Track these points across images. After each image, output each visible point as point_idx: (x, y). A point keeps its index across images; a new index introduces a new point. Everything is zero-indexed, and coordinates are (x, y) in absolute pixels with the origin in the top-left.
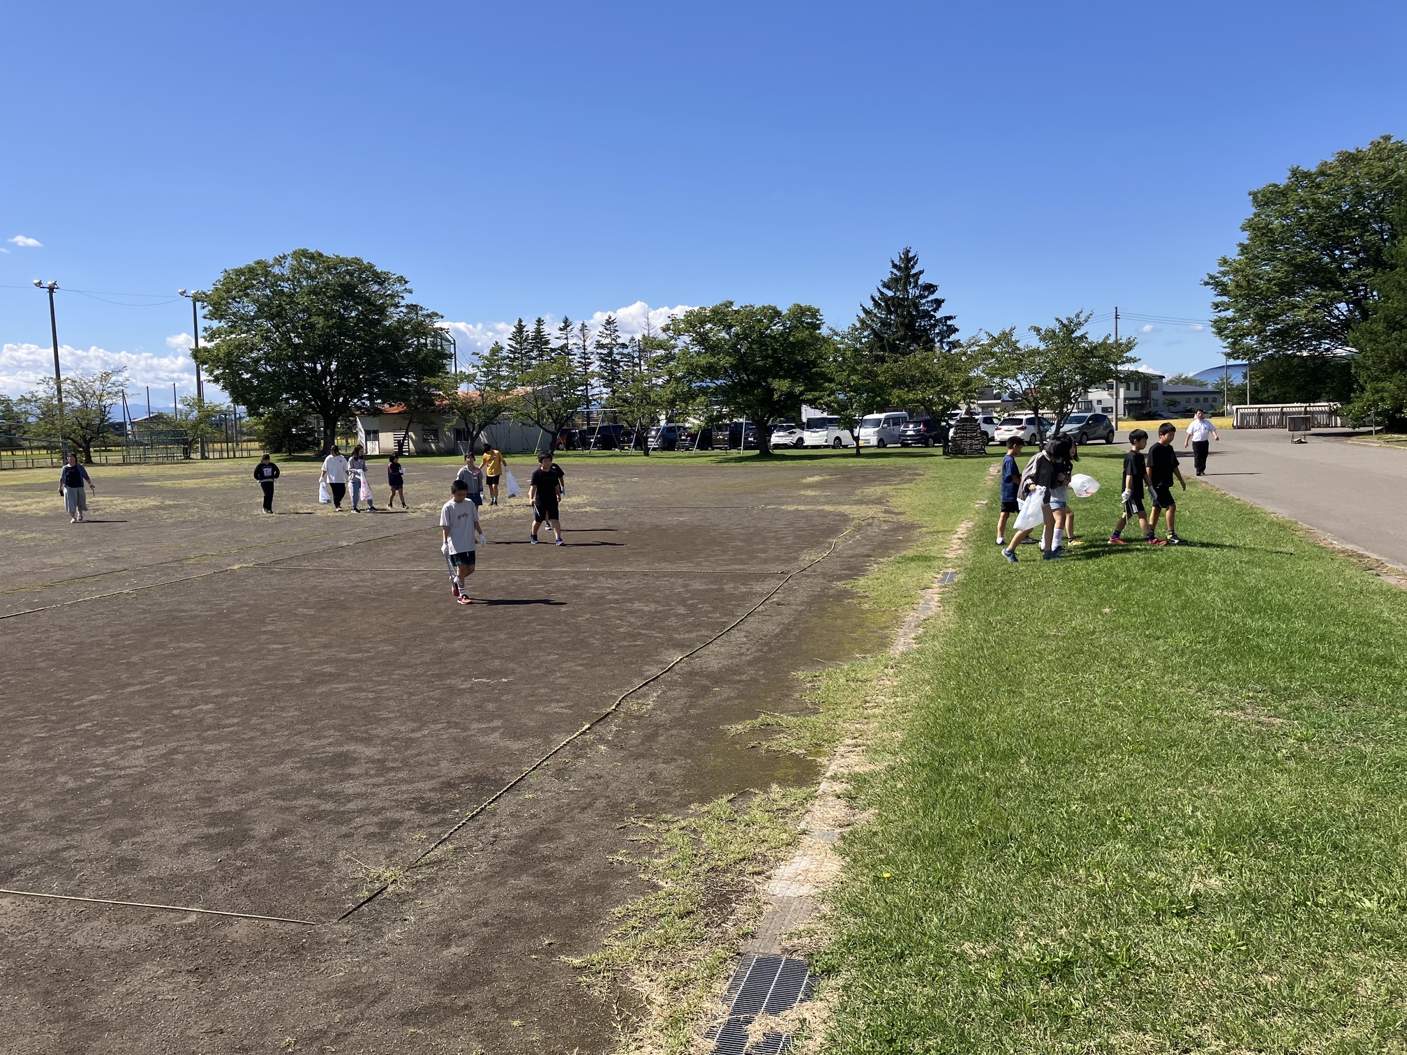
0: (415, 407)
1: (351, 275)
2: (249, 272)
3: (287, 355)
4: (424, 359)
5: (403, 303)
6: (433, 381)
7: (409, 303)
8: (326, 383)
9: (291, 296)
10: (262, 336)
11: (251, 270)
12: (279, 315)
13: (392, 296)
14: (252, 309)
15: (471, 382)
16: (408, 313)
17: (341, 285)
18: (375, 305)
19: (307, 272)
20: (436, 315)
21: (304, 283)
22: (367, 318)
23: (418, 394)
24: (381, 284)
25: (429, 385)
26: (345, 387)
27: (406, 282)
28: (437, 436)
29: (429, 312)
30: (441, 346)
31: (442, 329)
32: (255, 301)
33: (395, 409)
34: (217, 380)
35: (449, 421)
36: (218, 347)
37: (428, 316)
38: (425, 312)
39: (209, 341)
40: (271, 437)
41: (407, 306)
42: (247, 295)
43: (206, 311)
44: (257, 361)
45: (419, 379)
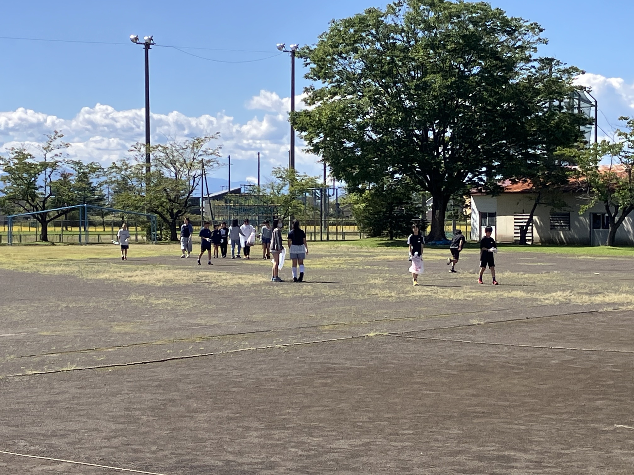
0: (544, 184)
1: (475, 24)
2: (360, 22)
3: (396, 120)
4: (558, 125)
5: (535, 56)
6: (567, 151)
7: (543, 57)
8: (439, 154)
9: (405, 50)
10: (370, 98)
11: (362, 20)
12: (390, 73)
13: (522, 48)
14: (358, 66)
15: (617, 154)
16: (541, 69)
17: (464, 37)
18: (502, 60)
19: (424, 21)
20: (576, 70)
21: (420, 35)
22: (492, 75)
23: (548, 168)
24: (510, 34)
25: (562, 158)
26: (460, 159)
27: (541, 30)
28: (568, 222)
29: (567, 67)
30: (579, 108)
31: (581, 88)
32: (364, 57)
33: (519, 187)
34: (316, 149)
35: (585, 202)
36: (320, 110)
37: (566, 71)
38: (562, 67)
39: (310, 104)
40: (371, 217)
41: (541, 61)
42: (356, 50)
43: (308, 70)
44: (362, 128)
45: (550, 150)
